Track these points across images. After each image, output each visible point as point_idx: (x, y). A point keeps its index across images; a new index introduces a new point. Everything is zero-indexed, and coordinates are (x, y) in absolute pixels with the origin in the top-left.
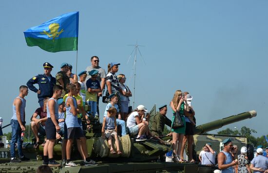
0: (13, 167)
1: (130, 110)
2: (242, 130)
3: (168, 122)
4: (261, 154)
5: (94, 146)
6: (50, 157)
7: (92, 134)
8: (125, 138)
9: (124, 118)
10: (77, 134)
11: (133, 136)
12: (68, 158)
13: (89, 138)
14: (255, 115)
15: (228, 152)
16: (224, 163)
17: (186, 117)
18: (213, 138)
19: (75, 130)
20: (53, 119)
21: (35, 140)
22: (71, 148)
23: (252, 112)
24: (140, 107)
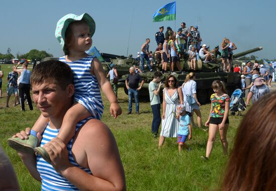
0: (148, 74)
1: (201, 47)
2: (251, 57)
3: (220, 54)
4: (263, 67)
5: (184, 65)
6: (165, 70)
7: (183, 59)
8: (199, 61)
9: (198, 52)
10: (176, 59)
11: (203, 60)
12: (173, 70)
13: (182, 61)
14: (262, 49)
15: (249, 66)
16: (246, 72)
17: (228, 51)
18: (238, 61)
19: (175, 58)
20: (166, 53)
21: (157, 62)
22: (174, 66)
23: (260, 48)
24: (204, 45)
